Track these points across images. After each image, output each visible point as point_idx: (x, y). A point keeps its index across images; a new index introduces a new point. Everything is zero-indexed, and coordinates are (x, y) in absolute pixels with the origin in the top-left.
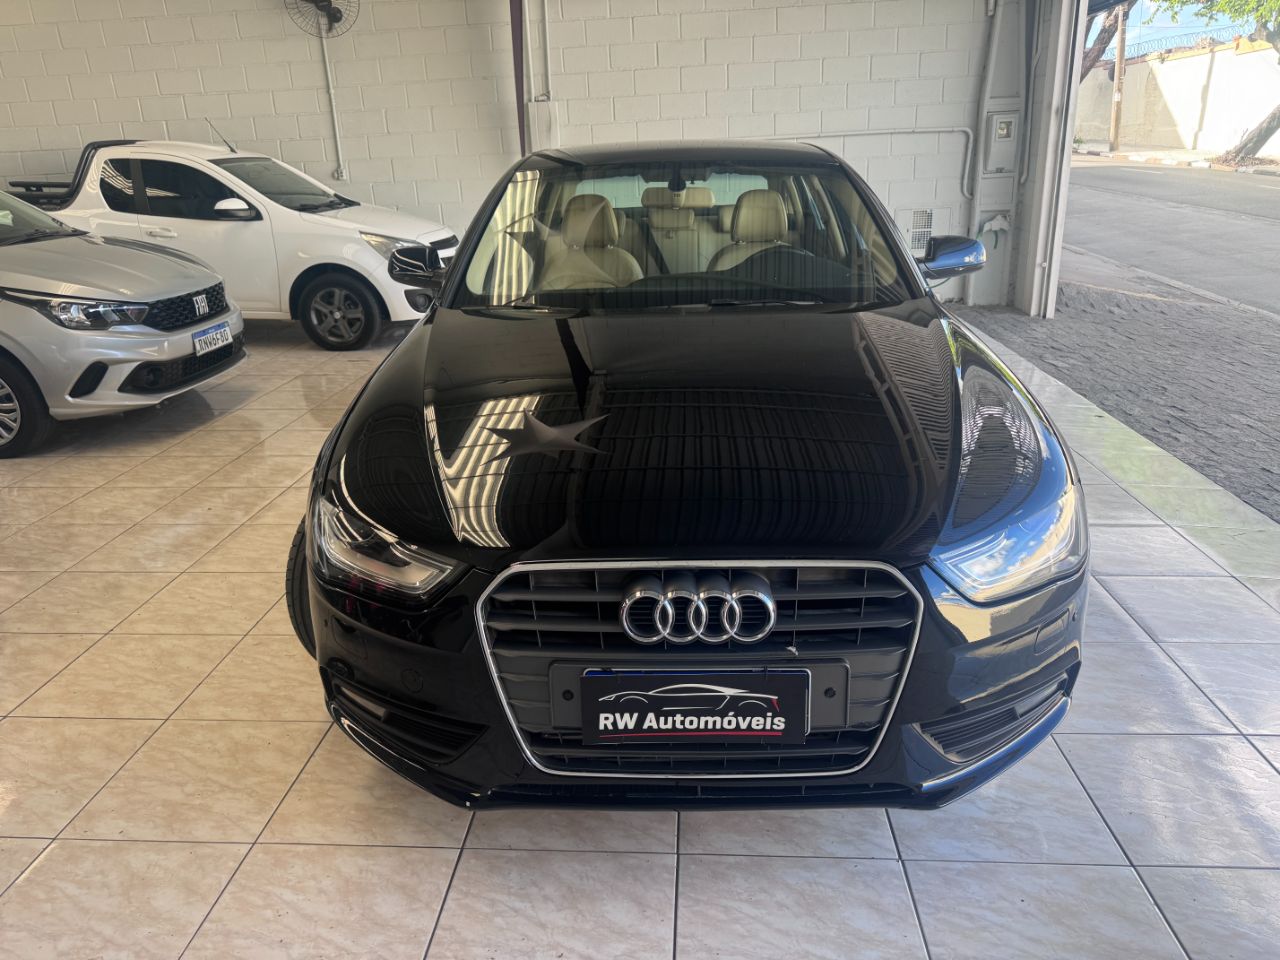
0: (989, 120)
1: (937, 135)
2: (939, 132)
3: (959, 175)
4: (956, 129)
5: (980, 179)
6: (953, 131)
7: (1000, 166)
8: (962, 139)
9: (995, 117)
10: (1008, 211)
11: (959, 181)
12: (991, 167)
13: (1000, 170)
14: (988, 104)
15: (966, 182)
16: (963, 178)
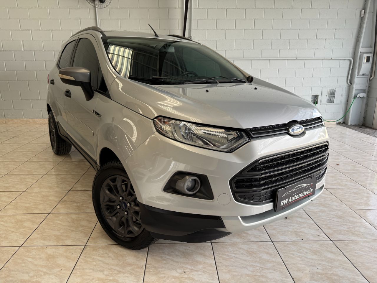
0: (361, 56)
1: (339, 61)
2: (340, 59)
3: (346, 75)
4: (347, 58)
5: (356, 77)
6: (346, 59)
7: (364, 73)
8: (348, 63)
9: (364, 54)
10: (365, 90)
11: (346, 78)
12: (361, 73)
13: (363, 75)
14: (361, 50)
15: (349, 78)
16: (348, 77)
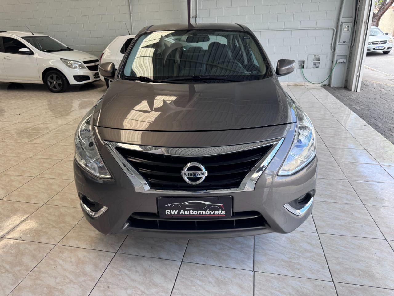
0: (341, 25)
2: (324, 29)
4: (330, 28)
5: (337, 45)
8: (332, 31)
10: (346, 56)
11: (330, 46)
12: (341, 41)
13: (344, 42)
14: (341, 20)
15: (332, 46)
16: (331, 44)
